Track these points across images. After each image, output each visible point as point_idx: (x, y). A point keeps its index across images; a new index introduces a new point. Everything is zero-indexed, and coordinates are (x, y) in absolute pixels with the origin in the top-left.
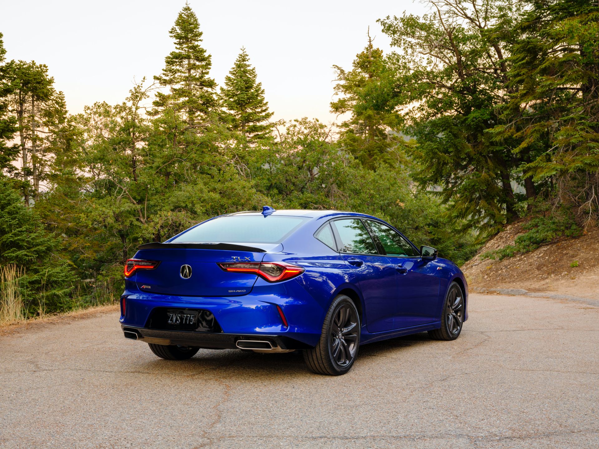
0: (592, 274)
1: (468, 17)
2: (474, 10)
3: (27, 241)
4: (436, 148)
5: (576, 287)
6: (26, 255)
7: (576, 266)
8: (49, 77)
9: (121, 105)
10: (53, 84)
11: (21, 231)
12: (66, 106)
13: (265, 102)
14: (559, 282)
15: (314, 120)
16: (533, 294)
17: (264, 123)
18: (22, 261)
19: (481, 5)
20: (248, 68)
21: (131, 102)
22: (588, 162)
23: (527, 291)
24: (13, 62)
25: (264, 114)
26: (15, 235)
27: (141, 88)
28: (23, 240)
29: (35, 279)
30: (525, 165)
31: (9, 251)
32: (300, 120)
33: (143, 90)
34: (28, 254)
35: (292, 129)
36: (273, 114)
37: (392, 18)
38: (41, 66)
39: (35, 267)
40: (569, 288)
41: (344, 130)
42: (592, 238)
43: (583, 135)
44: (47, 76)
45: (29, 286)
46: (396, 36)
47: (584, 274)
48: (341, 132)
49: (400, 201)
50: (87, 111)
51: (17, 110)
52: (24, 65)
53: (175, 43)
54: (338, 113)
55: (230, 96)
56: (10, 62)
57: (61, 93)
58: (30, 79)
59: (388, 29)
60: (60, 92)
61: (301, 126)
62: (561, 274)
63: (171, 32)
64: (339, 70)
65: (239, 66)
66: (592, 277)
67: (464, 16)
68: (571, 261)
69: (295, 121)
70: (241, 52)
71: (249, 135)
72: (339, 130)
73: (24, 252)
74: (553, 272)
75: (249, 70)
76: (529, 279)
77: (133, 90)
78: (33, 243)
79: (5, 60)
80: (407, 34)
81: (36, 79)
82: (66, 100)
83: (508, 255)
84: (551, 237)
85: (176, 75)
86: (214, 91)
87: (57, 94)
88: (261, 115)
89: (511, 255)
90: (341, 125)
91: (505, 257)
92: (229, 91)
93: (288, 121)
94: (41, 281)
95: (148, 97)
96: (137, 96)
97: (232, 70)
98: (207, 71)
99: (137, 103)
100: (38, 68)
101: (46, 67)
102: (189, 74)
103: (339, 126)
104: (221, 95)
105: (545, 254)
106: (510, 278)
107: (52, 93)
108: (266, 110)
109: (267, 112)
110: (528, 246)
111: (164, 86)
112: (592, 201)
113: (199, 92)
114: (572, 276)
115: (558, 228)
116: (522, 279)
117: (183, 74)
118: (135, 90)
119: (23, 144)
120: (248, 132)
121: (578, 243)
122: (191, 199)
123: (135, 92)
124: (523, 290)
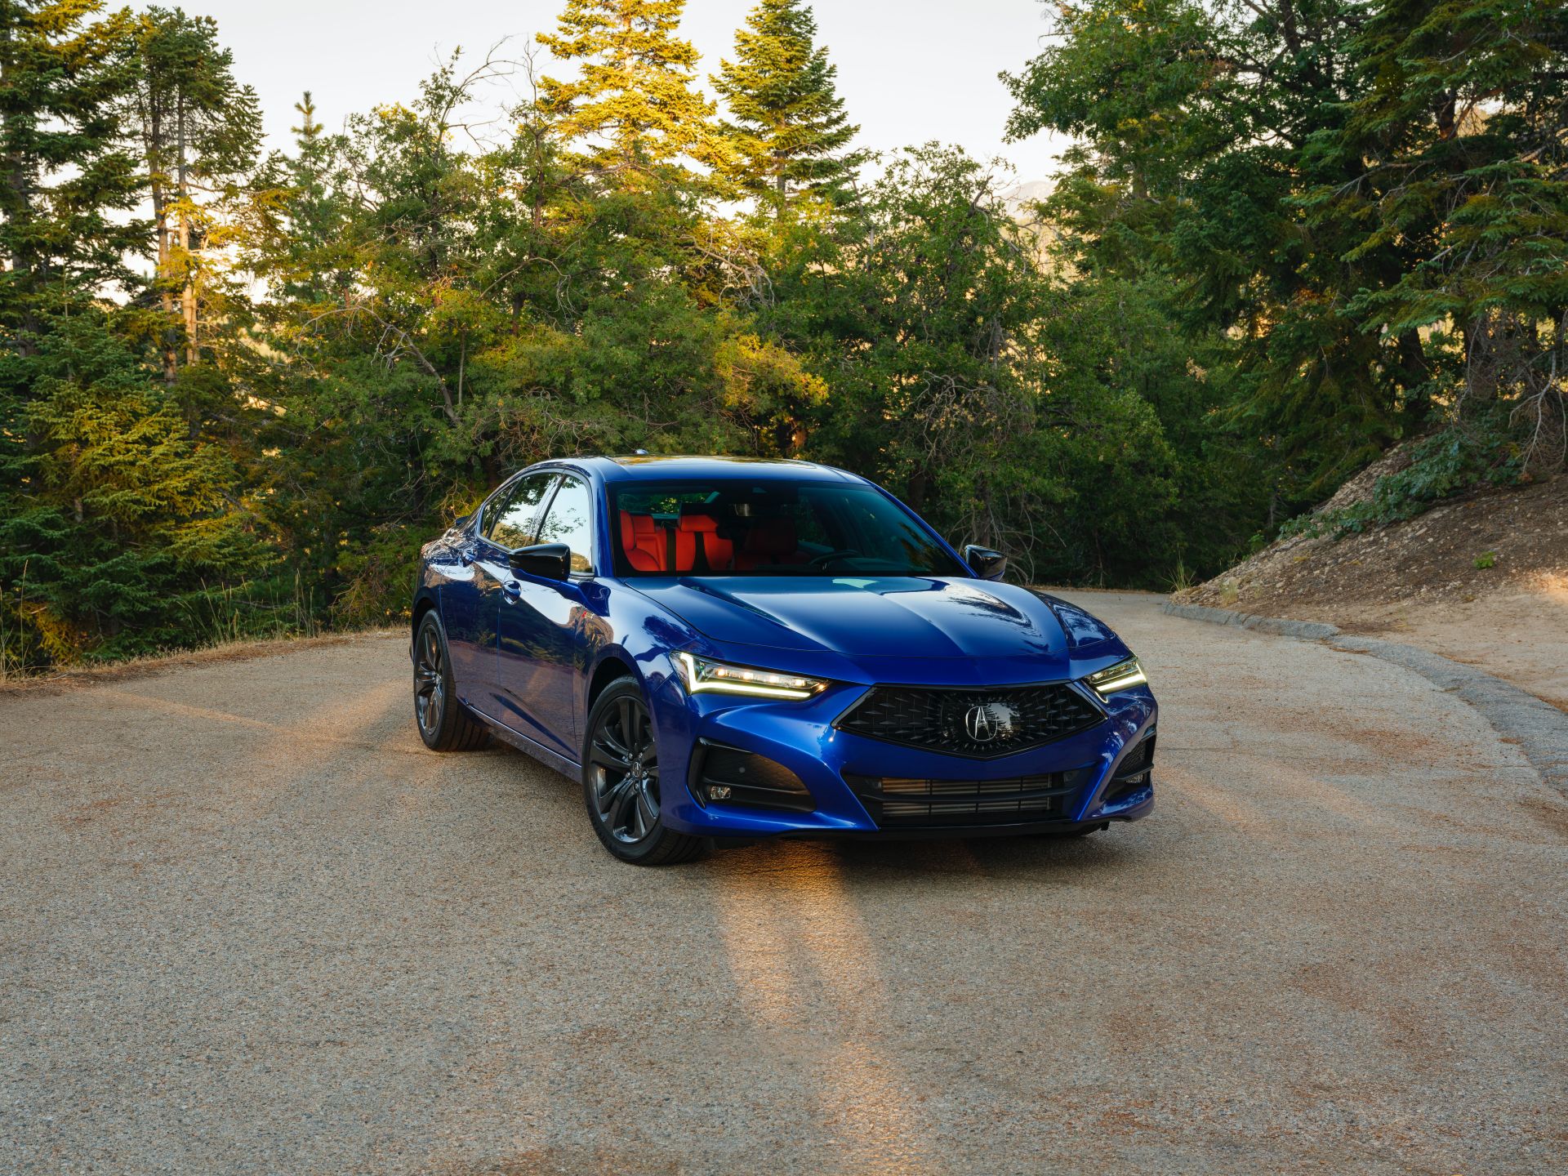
0: (1519, 589)
3: (144, 466)
5: (1466, 624)
6: (137, 502)
7: (1488, 567)
8: (220, 50)
9: (401, 118)
10: (230, 67)
12: (262, 123)
13: (836, 97)
14: (1432, 608)
15: (952, 149)
16: (1348, 640)
17: (836, 154)
18: (129, 517)
20: (795, 9)
21: (427, 110)
22: (1520, 292)
23: (1338, 630)
24: (126, 12)
25: (834, 129)
26: (112, 451)
27: (449, 75)
28: (133, 466)
29: (157, 560)
30: (1365, 296)
32: (919, 147)
33: (455, 82)
34: (142, 498)
35: (896, 173)
36: (856, 129)
38: (198, 20)
39: (162, 531)
40: (1447, 626)
41: (1068, 169)
42: (1556, 492)
43: (1517, 219)
44: (215, 45)
45: (144, 578)
47: (1499, 590)
48: (1060, 175)
49: (1195, 363)
50: (356, 128)
51: (144, 134)
52: (161, 17)
55: (745, 83)
56: (118, 11)
57: (248, 90)
58: (170, 54)
60: (246, 88)
61: (921, 163)
62: (1444, 586)
64: (1059, 9)
66: (1516, 597)
68: (1481, 551)
69: (906, 150)
71: (795, 187)
72: (1058, 168)
73: (132, 494)
74: (1428, 581)
75: (798, 14)
76: (1366, 596)
77: (430, 82)
78: (156, 471)
79: (105, 8)
81: (185, 54)
82: (260, 106)
83: (1351, 527)
84: (1448, 487)
85: (593, 31)
86: (693, 73)
87: (238, 92)
88: (827, 131)
89: (1359, 530)
90: (1062, 154)
91: (1346, 533)
92: (743, 69)
93: (887, 151)
94: (174, 564)
95: (469, 98)
96: (441, 94)
97: (752, 15)
98: (674, 19)
99: (442, 114)
100: (192, 26)
101: (213, 23)
102: (626, 28)
103: (1057, 157)
104: (722, 79)
105: (1431, 530)
106: (1326, 592)
107: (226, 90)
108: (841, 118)
109: (844, 124)
110: (1398, 505)
111: (565, 60)
112: (1546, 394)
113: (653, 75)
114: (1470, 592)
115: (1471, 462)
116: (1351, 595)
117: (610, 30)
118: (436, 80)
119: (161, 217)
120: (790, 177)
121: (1516, 503)
122: (566, 364)
123: (434, 87)
124: (1331, 628)
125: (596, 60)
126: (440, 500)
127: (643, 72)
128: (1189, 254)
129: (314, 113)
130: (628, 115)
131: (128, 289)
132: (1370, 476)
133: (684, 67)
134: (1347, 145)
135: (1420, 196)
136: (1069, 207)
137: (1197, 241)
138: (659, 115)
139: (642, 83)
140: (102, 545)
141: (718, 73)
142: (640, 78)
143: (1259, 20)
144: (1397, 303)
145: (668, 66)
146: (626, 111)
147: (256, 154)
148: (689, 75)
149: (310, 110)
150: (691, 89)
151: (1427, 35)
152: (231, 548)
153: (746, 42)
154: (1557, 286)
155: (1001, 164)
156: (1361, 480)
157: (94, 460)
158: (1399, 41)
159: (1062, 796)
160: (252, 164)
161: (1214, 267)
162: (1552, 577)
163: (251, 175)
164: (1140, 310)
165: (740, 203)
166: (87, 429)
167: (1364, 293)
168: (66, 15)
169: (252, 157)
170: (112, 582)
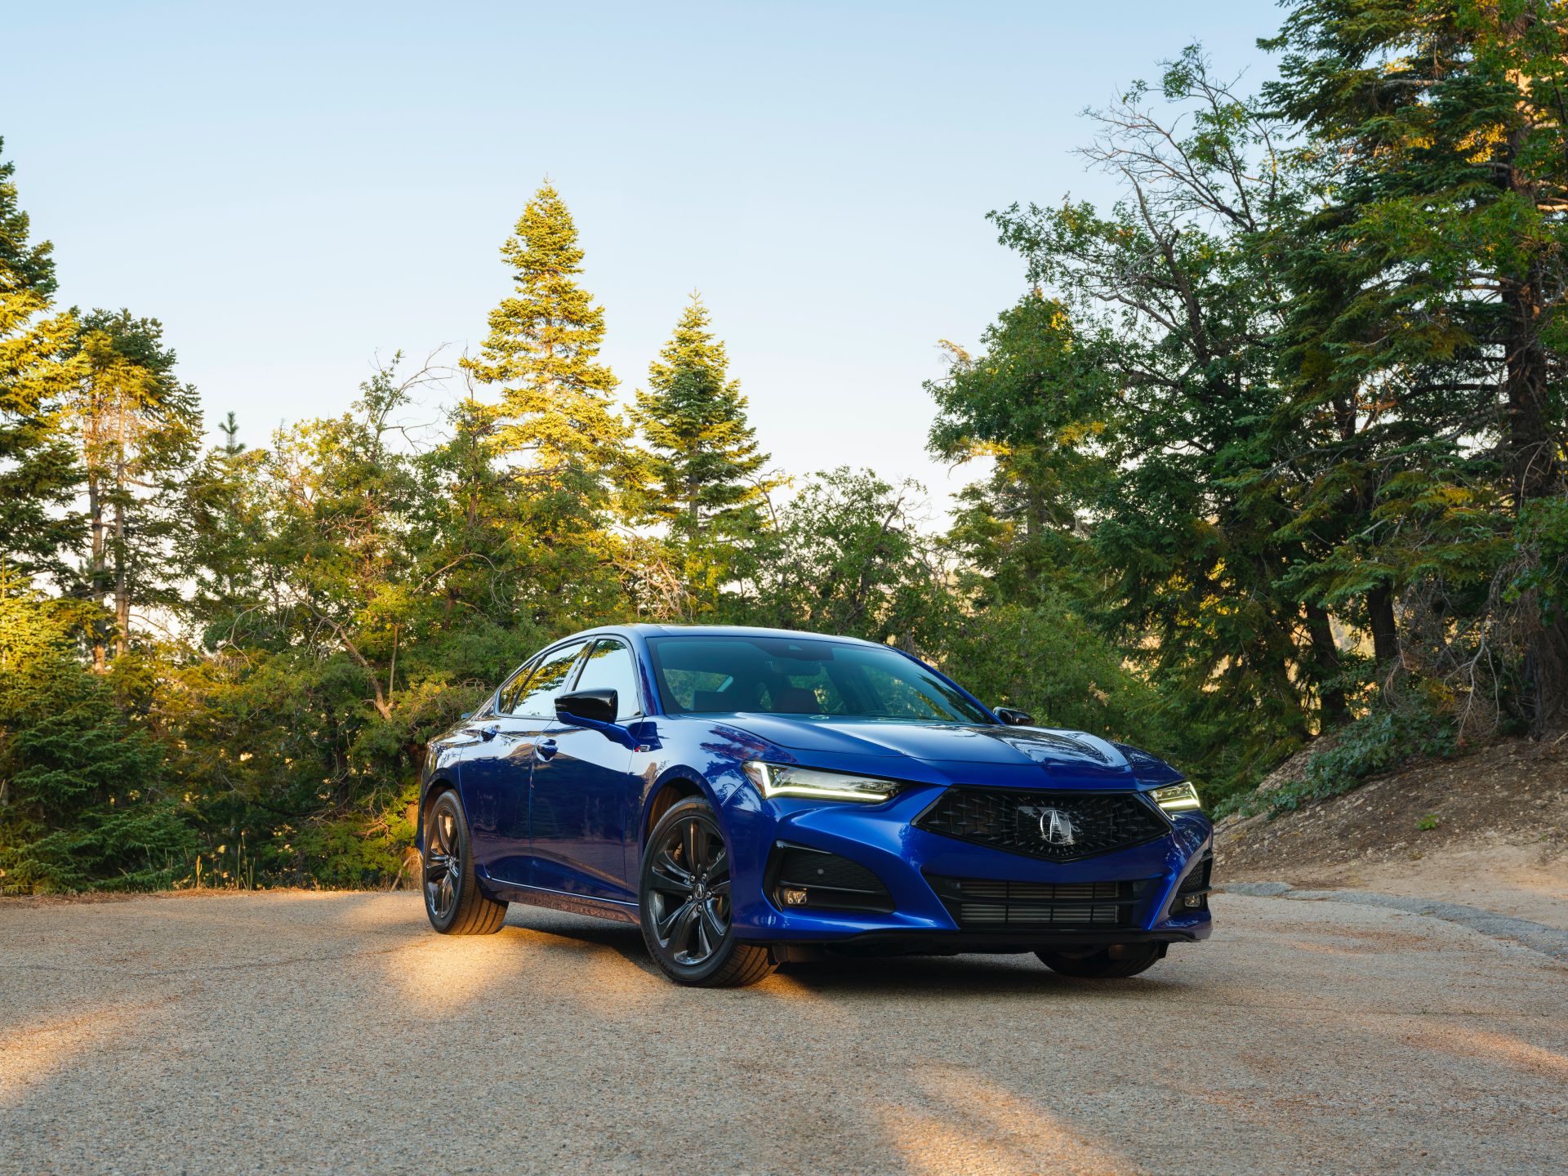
0: (1465, 847)
1: (1223, 209)
2: (1238, 191)
3: (76, 748)
4: (1129, 535)
5: (1417, 879)
6: (70, 784)
7: (1431, 828)
8: (164, 351)
9: (340, 419)
10: (173, 367)
11: (60, 724)
12: (203, 421)
13: (747, 427)
14: (1380, 866)
15: (863, 473)
16: (1303, 893)
17: (741, 482)
18: (59, 799)
19: (1257, 177)
20: (708, 343)
21: (366, 412)
22: (1452, 558)
23: (1291, 887)
24: (74, 312)
25: (747, 457)
26: (45, 731)
27: (389, 378)
28: (65, 747)
29: (87, 842)
30: (1300, 567)
31: (29, 772)
32: (830, 472)
33: (395, 384)
34: (74, 780)
35: (809, 496)
36: (767, 457)
37: (1024, 209)
38: (144, 322)
40: (1398, 881)
41: (967, 505)
42: (1488, 761)
44: (159, 346)
45: (71, 860)
46: (1040, 254)
47: (1445, 848)
48: (959, 510)
49: (1097, 688)
51: (83, 431)
52: (106, 320)
53: (517, 278)
54: (951, 462)
55: (659, 412)
56: (66, 311)
57: (190, 389)
58: (115, 353)
59: (1019, 236)
60: (188, 387)
61: (833, 487)
62: (1390, 847)
63: (506, 251)
64: (955, 354)
65: (684, 340)
66: (1463, 854)
67: (1215, 206)
68: (1422, 815)
69: (818, 474)
70: (691, 304)
71: (707, 512)
72: (955, 505)
73: (61, 775)
74: (1373, 844)
75: (710, 349)
76: (1312, 860)
77: (370, 384)
78: (88, 753)
79: (54, 307)
80: (1069, 249)
81: (130, 353)
82: (202, 405)
83: (1286, 804)
84: (1384, 757)
85: (516, 357)
86: (612, 398)
87: (181, 390)
88: (738, 460)
89: (1295, 806)
90: (959, 492)
91: (1282, 811)
92: (657, 399)
93: (799, 475)
94: (102, 847)
95: (408, 401)
96: (380, 397)
97: (667, 348)
98: (594, 346)
99: (380, 415)
100: (138, 327)
101: (158, 325)
102: (548, 354)
103: (955, 495)
104: (637, 409)
105: (1369, 800)
106: (1270, 860)
107: (168, 389)
108: (750, 448)
109: (754, 454)
110: (1332, 781)
111: (486, 384)
112: (1478, 663)
113: (572, 399)
114: (1416, 851)
115: (1403, 733)
116: (1295, 860)
117: (532, 355)
118: (376, 382)
119: (96, 513)
120: (704, 502)
121: (1451, 772)
122: (501, 655)
123: (374, 388)
124: (1284, 885)
125: (516, 384)
126: (369, 793)
127: (564, 395)
128: (1112, 552)
129: (237, 433)
130: (549, 436)
131: (60, 582)
132: (1294, 766)
133: (603, 392)
134: (1275, 427)
135: (1347, 475)
136: (968, 540)
137: (1118, 539)
138: (580, 436)
139: (562, 406)
140: (29, 827)
141: (633, 402)
142: (560, 401)
143: (1170, 336)
144: (1331, 574)
145: (589, 391)
146: (547, 432)
147: (195, 449)
148: (608, 400)
149: (233, 431)
150: (611, 412)
151: (1351, 320)
152: (162, 831)
153: (660, 373)
154: (1488, 552)
155: (913, 485)
156: (1285, 771)
157: (26, 741)
158: (1322, 331)
159: (1131, 906)
160: (192, 459)
161: (1134, 564)
162: (1496, 835)
163: (189, 471)
164: (1043, 635)
165: (653, 527)
166: (20, 709)
167: (1299, 564)
168: (16, 313)
169: (192, 453)
170: (41, 861)
